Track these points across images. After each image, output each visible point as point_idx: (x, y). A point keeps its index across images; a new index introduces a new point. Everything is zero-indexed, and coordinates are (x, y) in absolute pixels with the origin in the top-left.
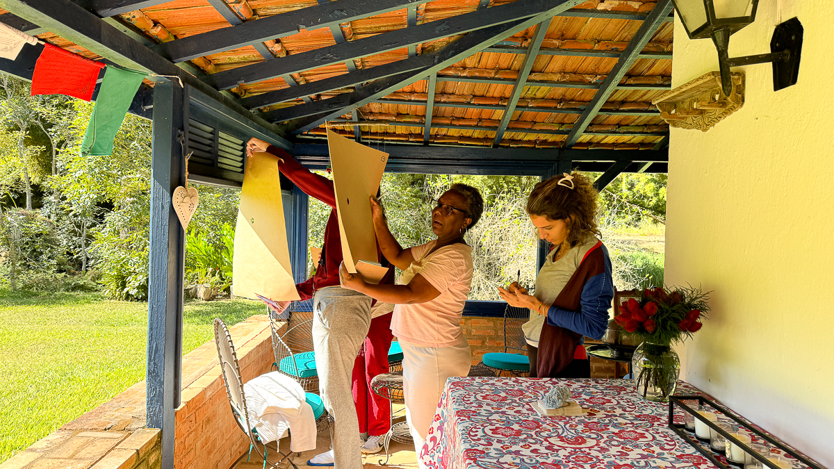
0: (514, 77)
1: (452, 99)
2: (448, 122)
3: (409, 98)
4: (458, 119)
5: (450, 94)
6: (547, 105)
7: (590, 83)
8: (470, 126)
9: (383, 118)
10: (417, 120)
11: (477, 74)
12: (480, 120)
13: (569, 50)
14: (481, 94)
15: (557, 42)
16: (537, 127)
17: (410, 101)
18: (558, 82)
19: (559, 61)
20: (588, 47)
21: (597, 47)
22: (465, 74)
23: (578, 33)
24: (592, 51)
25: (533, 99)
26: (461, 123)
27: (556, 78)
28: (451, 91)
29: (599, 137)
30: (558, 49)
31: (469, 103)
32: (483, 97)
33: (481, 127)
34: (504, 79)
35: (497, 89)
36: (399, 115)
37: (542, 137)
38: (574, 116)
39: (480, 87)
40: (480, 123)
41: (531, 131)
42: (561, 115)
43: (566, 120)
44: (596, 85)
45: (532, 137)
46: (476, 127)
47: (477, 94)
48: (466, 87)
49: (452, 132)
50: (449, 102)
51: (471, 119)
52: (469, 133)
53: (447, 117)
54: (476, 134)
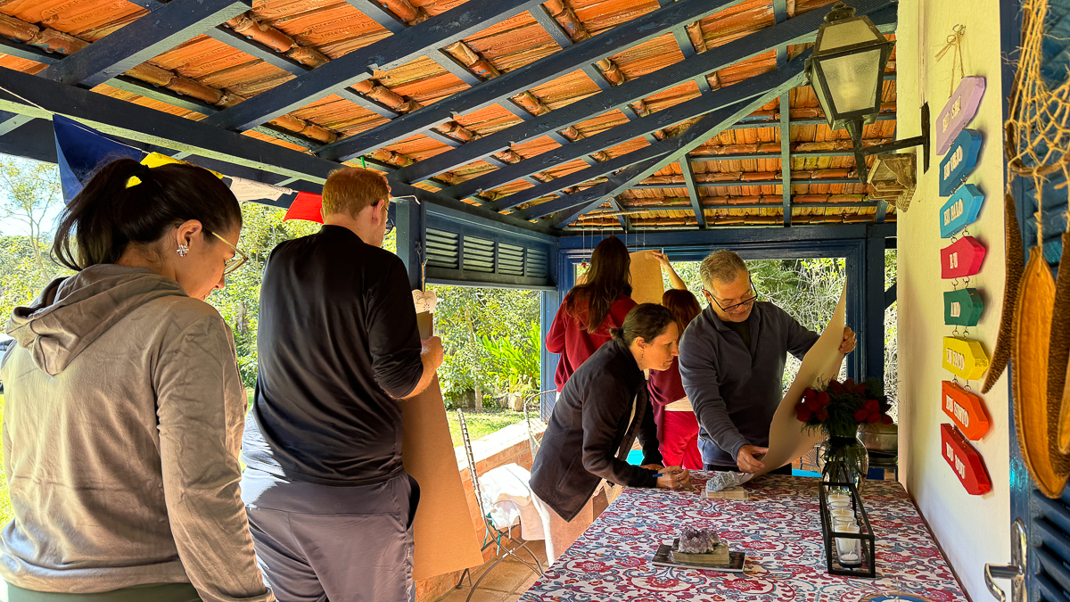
0: (775, 150)
1: (718, 177)
2: (724, 202)
3: (670, 181)
4: (736, 197)
5: (716, 173)
8: (753, 205)
9: (649, 203)
11: (737, 151)
12: (762, 196)
14: (752, 169)
16: (834, 200)
17: (671, 184)
18: (835, 151)
22: (723, 152)
25: (807, 168)
26: (742, 202)
28: (716, 169)
30: (818, 118)
31: (739, 181)
32: (754, 172)
33: (764, 204)
34: (769, 153)
35: (765, 163)
36: (667, 198)
39: (748, 163)
40: (762, 199)
41: (826, 204)
43: (868, 190)
45: (834, 211)
46: (758, 204)
47: (747, 169)
48: (730, 164)
49: (734, 211)
50: (716, 182)
51: (750, 196)
52: (755, 211)
53: (722, 197)
54: (763, 211)
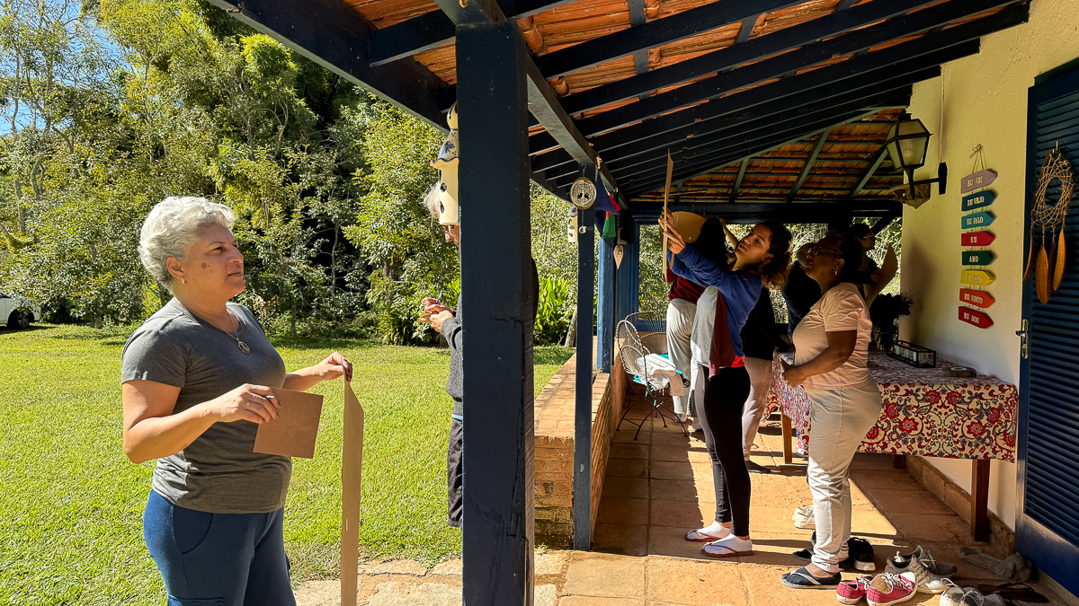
0: (806, 156)
1: (757, 170)
2: (752, 185)
4: (759, 182)
5: (754, 167)
6: (829, 172)
7: (862, 159)
8: (769, 187)
9: (700, 184)
10: (726, 185)
11: (777, 155)
12: (777, 182)
13: (846, 141)
14: (779, 167)
15: (836, 137)
16: (824, 187)
17: (724, 173)
18: (839, 159)
19: (837, 147)
20: (858, 139)
21: (864, 139)
22: (768, 156)
23: (851, 131)
24: (862, 141)
25: (819, 168)
26: (762, 185)
27: (836, 156)
29: (875, 191)
30: (837, 142)
31: (770, 173)
32: (781, 168)
33: (778, 187)
34: (798, 158)
35: (791, 163)
36: (712, 181)
37: (828, 192)
38: (854, 179)
39: (778, 163)
40: (777, 184)
41: (818, 189)
42: (842, 179)
43: (847, 181)
44: (867, 160)
45: (820, 192)
46: (774, 187)
47: (776, 166)
48: (768, 163)
49: (753, 191)
50: (755, 173)
51: (770, 182)
52: (768, 191)
53: (751, 182)
54: (773, 191)
